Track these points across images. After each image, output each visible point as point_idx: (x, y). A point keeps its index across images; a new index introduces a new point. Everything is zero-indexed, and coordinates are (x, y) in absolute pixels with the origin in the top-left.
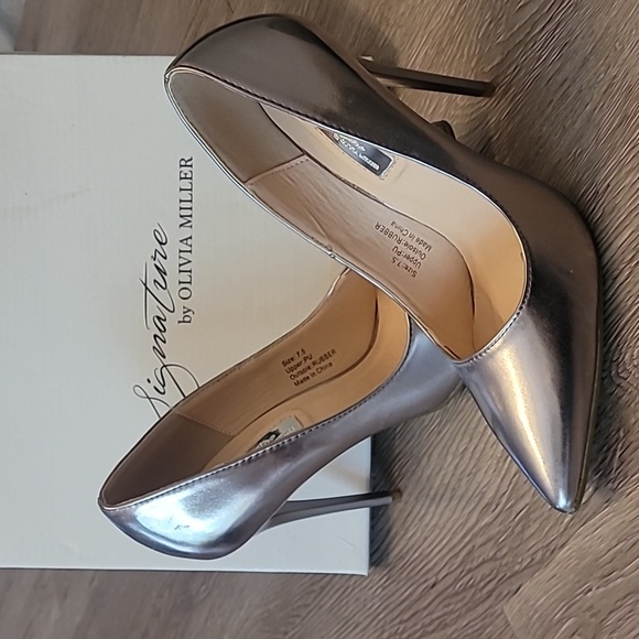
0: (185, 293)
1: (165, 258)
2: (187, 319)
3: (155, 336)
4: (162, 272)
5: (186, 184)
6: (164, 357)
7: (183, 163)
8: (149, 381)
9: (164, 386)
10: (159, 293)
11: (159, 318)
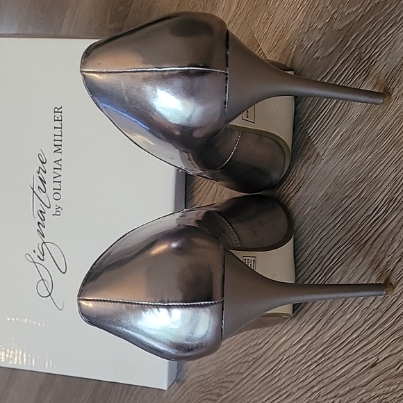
0: (57, 196)
1: (45, 172)
2: (58, 213)
3: (39, 223)
4: (43, 182)
5: (58, 124)
6: (44, 237)
7: (56, 110)
8: (34, 252)
9: (43, 255)
10: (41, 195)
11: (41, 211)
